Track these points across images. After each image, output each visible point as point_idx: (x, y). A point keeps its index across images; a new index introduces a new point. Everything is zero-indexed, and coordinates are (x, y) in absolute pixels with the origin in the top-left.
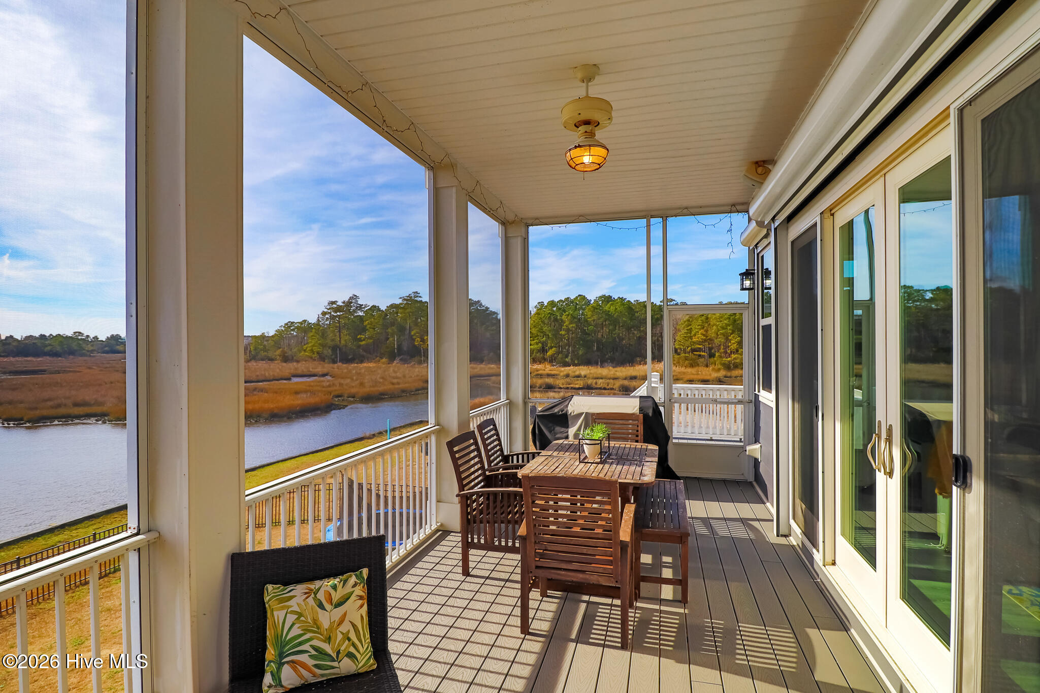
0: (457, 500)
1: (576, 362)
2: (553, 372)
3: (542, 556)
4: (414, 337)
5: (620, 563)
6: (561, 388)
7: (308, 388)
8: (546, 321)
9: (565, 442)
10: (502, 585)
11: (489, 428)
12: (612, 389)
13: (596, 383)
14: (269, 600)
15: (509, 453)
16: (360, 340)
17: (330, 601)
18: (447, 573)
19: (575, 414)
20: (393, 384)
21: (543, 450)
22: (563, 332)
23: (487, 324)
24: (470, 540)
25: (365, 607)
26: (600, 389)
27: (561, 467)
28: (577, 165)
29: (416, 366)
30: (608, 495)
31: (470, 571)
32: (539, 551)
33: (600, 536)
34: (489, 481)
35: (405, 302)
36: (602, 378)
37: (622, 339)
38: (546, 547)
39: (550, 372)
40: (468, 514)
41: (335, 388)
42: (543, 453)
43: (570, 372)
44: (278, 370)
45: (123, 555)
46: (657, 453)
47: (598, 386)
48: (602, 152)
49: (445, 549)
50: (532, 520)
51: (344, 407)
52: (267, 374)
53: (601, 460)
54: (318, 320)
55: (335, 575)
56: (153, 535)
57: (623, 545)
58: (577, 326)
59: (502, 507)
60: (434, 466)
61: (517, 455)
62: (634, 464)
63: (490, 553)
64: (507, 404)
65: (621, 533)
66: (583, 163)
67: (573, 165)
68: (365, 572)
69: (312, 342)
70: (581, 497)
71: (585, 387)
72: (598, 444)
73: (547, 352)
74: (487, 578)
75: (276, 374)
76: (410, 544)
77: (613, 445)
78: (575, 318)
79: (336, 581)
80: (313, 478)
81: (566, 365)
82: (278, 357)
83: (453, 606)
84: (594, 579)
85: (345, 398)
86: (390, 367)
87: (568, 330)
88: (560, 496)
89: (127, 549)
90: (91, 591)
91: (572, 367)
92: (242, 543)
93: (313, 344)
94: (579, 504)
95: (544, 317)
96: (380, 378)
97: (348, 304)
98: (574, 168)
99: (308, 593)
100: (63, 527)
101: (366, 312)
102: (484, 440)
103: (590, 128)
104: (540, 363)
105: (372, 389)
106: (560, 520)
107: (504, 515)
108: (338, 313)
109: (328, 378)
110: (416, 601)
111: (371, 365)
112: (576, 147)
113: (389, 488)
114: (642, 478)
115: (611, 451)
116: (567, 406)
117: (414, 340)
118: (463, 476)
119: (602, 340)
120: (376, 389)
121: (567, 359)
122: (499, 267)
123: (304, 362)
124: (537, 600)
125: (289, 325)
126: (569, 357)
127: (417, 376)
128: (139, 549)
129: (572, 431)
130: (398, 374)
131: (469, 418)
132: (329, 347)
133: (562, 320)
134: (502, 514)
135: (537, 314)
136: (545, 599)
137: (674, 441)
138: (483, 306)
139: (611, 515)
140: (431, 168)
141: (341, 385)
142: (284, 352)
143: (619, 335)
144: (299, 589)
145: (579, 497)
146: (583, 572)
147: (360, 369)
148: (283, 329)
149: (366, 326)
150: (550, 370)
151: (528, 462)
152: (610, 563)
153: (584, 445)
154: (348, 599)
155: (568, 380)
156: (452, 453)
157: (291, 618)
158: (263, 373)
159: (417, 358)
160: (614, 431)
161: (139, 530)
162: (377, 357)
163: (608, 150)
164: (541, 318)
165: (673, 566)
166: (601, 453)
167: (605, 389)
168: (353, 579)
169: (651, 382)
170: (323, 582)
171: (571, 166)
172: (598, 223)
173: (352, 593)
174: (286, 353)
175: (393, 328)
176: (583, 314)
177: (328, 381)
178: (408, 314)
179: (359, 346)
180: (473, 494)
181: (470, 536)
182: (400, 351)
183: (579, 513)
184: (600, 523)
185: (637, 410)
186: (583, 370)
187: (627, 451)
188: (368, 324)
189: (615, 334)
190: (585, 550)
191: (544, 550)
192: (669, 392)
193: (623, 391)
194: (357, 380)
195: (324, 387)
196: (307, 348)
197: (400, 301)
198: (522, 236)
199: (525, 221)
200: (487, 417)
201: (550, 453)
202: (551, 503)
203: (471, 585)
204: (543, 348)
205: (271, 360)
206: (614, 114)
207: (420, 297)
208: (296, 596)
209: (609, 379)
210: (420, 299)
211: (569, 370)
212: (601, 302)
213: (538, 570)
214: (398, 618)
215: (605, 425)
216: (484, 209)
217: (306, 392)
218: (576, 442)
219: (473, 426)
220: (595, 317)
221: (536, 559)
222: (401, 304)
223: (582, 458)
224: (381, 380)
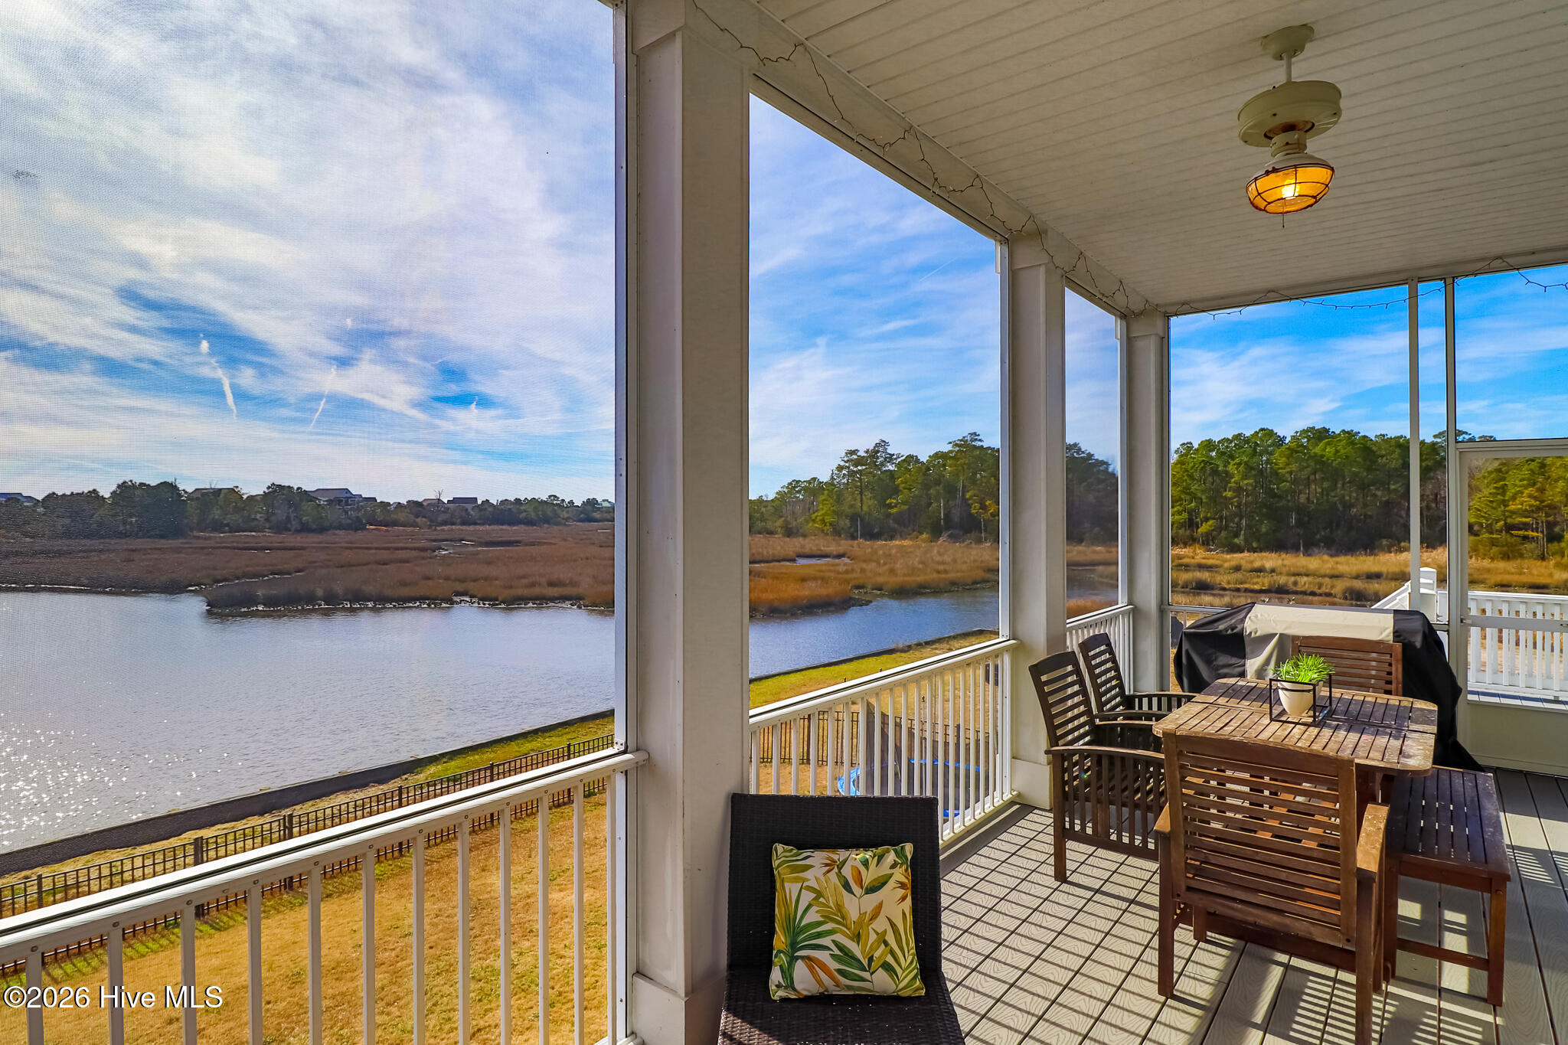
0: (1044, 758)
1: (1255, 545)
2: (1210, 562)
3: (1198, 872)
4: (970, 502)
5: (1355, 909)
6: (1224, 589)
7: (818, 574)
8: (1197, 475)
9: (1240, 683)
10: (1124, 908)
11: (1097, 650)
12: (1328, 595)
13: (1295, 583)
14: (779, 866)
15: (1132, 693)
16: (890, 506)
17: (860, 882)
18: (1029, 872)
19: (1258, 635)
20: (938, 572)
21: (1199, 692)
22: (1229, 494)
23: (1089, 480)
24: (1067, 826)
25: (909, 900)
26: (1304, 593)
27: (1234, 724)
28: (1269, 203)
29: (973, 545)
30: (1332, 785)
31: (1068, 875)
32: (1193, 862)
33: (1315, 855)
34: (1100, 735)
35: (957, 449)
36: (1307, 575)
37: (1348, 506)
38: (1206, 857)
39: (1204, 561)
40: (1065, 783)
41: (854, 575)
42: (1199, 697)
43: (1243, 563)
44: (779, 548)
45: (609, 777)
46: (1435, 717)
47: (1299, 588)
48: (1322, 174)
49: (1024, 832)
50: (1180, 808)
51: (868, 603)
52: (765, 553)
53: (1314, 720)
54: (832, 478)
55: (866, 846)
56: (642, 756)
57: (1364, 877)
58: (1256, 481)
59: (1123, 780)
60: (1008, 702)
61: (1150, 697)
62: (1385, 734)
63: (1101, 852)
64: (1128, 612)
65: (1359, 856)
66: (1282, 199)
67: (1262, 204)
68: (909, 848)
69: (824, 509)
70: (1271, 779)
71: (1274, 589)
72: (1309, 691)
73: (1198, 528)
74: (1097, 891)
75: (776, 552)
76: (969, 817)
77: (1339, 695)
78: (1252, 468)
79: (868, 855)
80: (834, 702)
81: (1235, 549)
82: (779, 530)
83: (1040, 926)
84: (1300, 927)
85: (869, 590)
86: (934, 546)
87: (1239, 490)
88: (1229, 773)
89: (613, 769)
90: (575, 812)
91: (1246, 554)
92: (744, 780)
93: (823, 512)
94: (1267, 793)
95: (1192, 468)
96: (920, 563)
97: (873, 454)
98: (1264, 210)
99: (830, 865)
100: (536, 732)
101: (899, 465)
102: (1091, 669)
103: (1296, 137)
104: (1185, 545)
105: (907, 579)
106: (1229, 814)
107: (1126, 793)
108: (859, 468)
109: (846, 560)
110: (980, 906)
111: (906, 543)
112: (1267, 173)
113: (940, 729)
114: (1403, 760)
115: (1334, 706)
116: (1243, 620)
117: (970, 506)
118: (1057, 722)
119: (1309, 507)
120: (913, 578)
121: (1236, 541)
122: (1115, 387)
123: (813, 538)
124: (1187, 944)
125: (794, 485)
126: (1242, 537)
127: (975, 561)
128: (626, 771)
129: (1252, 665)
130: (947, 558)
131: (1065, 630)
132: (847, 516)
133: (1227, 473)
134: (1124, 790)
135: (1180, 462)
136: (1201, 945)
137: (1470, 697)
138: (1083, 452)
139: (1338, 820)
140: (1004, 241)
141: (863, 570)
142: (786, 522)
143: (1344, 497)
144: (818, 858)
145: (1267, 779)
146: (1280, 912)
147: (890, 549)
148: (786, 490)
149: (898, 486)
150: (1204, 558)
151: (1170, 710)
152: (1335, 904)
153: (1280, 691)
154: (884, 884)
155: (1239, 575)
156: (1039, 686)
157: (807, 897)
158: (760, 550)
159: (974, 534)
160: (1338, 669)
161: (627, 747)
162: (914, 531)
163: (1332, 169)
164: (1186, 470)
165: (1469, 932)
166: (1314, 707)
167: (1313, 594)
168: (891, 857)
169: (1417, 586)
170: (848, 853)
171: (1257, 207)
172: (1305, 300)
173: (891, 876)
174: (790, 524)
175: (938, 488)
176: (1268, 462)
177: (845, 564)
178: (960, 468)
179: (889, 515)
180: (1075, 753)
181: (1067, 819)
182: (949, 523)
183: (1266, 807)
184: (1311, 830)
185: (1388, 636)
186: (1270, 560)
187: (1368, 708)
188: (902, 482)
189: (1334, 497)
190: (1284, 874)
191: (1202, 862)
192: (1460, 604)
193: (1352, 599)
194: (885, 564)
195: (839, 573)
196: (816, 517)
197: (949, 447)
198: (1157, 334)
199: (1163, 310)
200: (1094, 632)
201: (1212, 699)
202: (1213, 783)
203: (1069, 898)
204: (1190, 520)
205: (771, 533)
206: (1343, 103)
207: (980, 440)
208: (812, 866)
209: (1323, 576)
210: (980, 444)
211: (1242, 558)
212: (1306, 440)
213: (1190, 895)
214: (953, 926)
215: (1322, 659)
216: (1091, 297)
217: (815, 579)
218: (1263, 684)
219: (1073, 644)
220: (1294, 467)
221: (1188, 875)
222: (951, 452)
223: (1275, 712)
224: (921, 566)
